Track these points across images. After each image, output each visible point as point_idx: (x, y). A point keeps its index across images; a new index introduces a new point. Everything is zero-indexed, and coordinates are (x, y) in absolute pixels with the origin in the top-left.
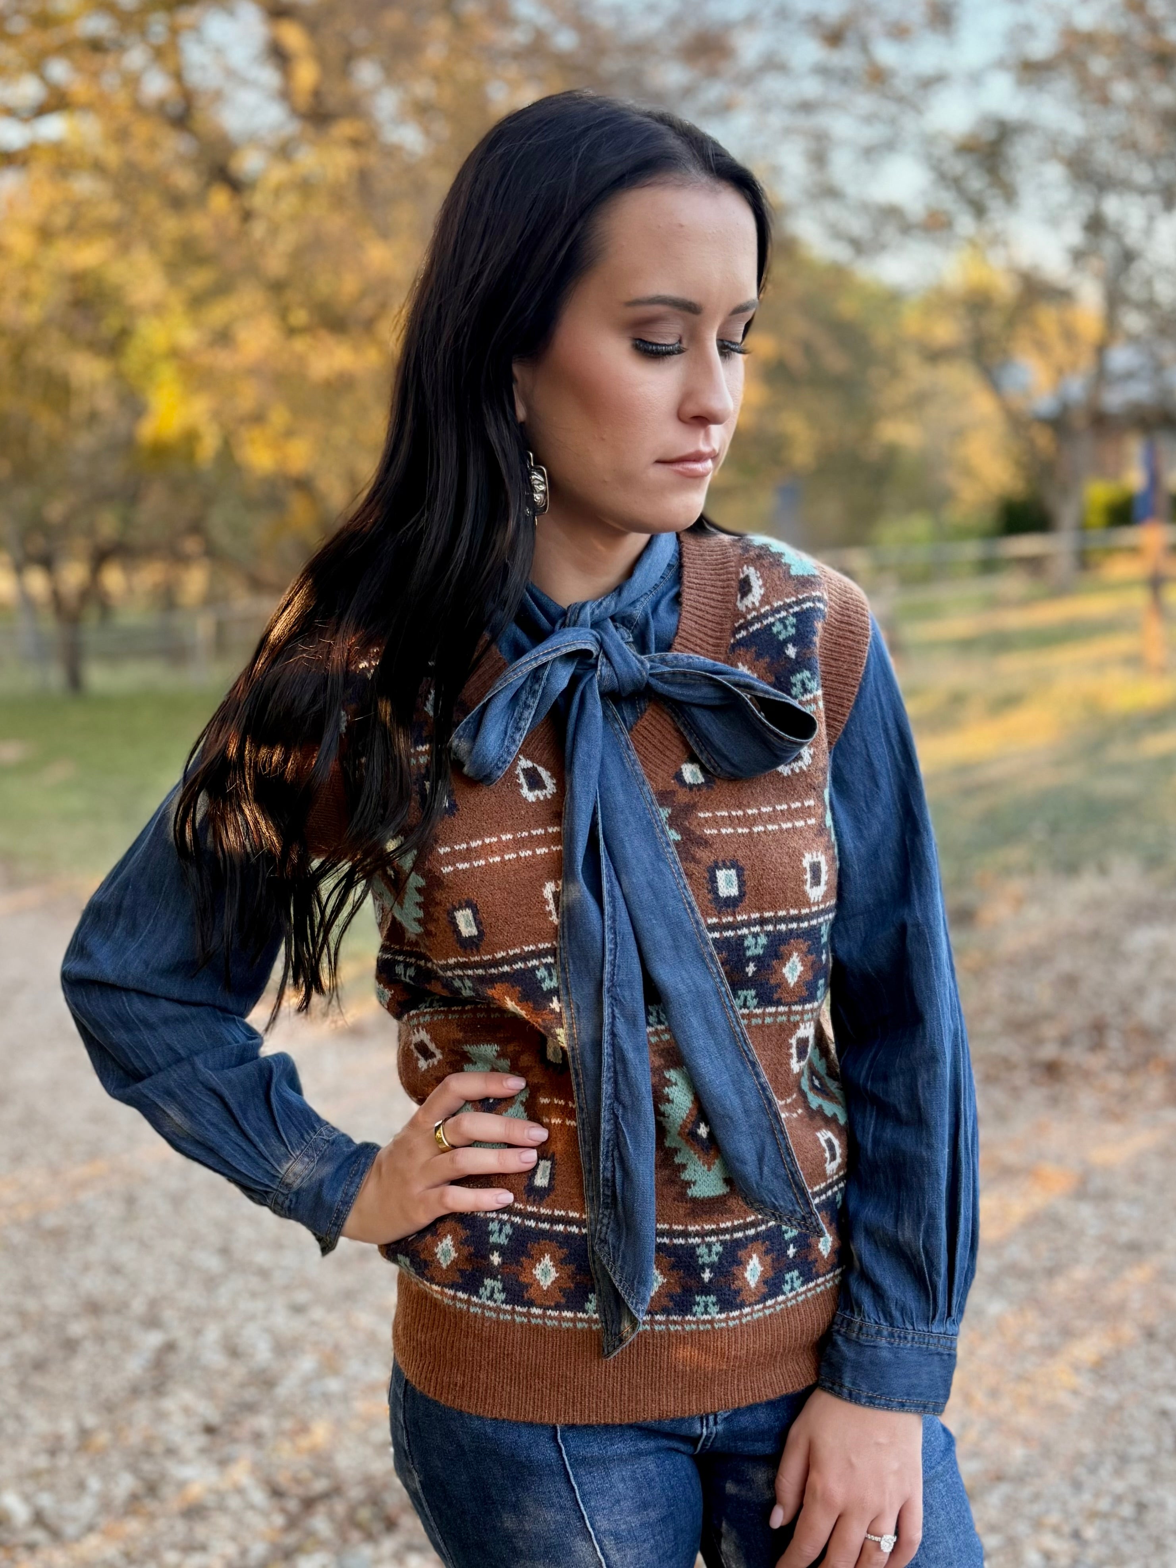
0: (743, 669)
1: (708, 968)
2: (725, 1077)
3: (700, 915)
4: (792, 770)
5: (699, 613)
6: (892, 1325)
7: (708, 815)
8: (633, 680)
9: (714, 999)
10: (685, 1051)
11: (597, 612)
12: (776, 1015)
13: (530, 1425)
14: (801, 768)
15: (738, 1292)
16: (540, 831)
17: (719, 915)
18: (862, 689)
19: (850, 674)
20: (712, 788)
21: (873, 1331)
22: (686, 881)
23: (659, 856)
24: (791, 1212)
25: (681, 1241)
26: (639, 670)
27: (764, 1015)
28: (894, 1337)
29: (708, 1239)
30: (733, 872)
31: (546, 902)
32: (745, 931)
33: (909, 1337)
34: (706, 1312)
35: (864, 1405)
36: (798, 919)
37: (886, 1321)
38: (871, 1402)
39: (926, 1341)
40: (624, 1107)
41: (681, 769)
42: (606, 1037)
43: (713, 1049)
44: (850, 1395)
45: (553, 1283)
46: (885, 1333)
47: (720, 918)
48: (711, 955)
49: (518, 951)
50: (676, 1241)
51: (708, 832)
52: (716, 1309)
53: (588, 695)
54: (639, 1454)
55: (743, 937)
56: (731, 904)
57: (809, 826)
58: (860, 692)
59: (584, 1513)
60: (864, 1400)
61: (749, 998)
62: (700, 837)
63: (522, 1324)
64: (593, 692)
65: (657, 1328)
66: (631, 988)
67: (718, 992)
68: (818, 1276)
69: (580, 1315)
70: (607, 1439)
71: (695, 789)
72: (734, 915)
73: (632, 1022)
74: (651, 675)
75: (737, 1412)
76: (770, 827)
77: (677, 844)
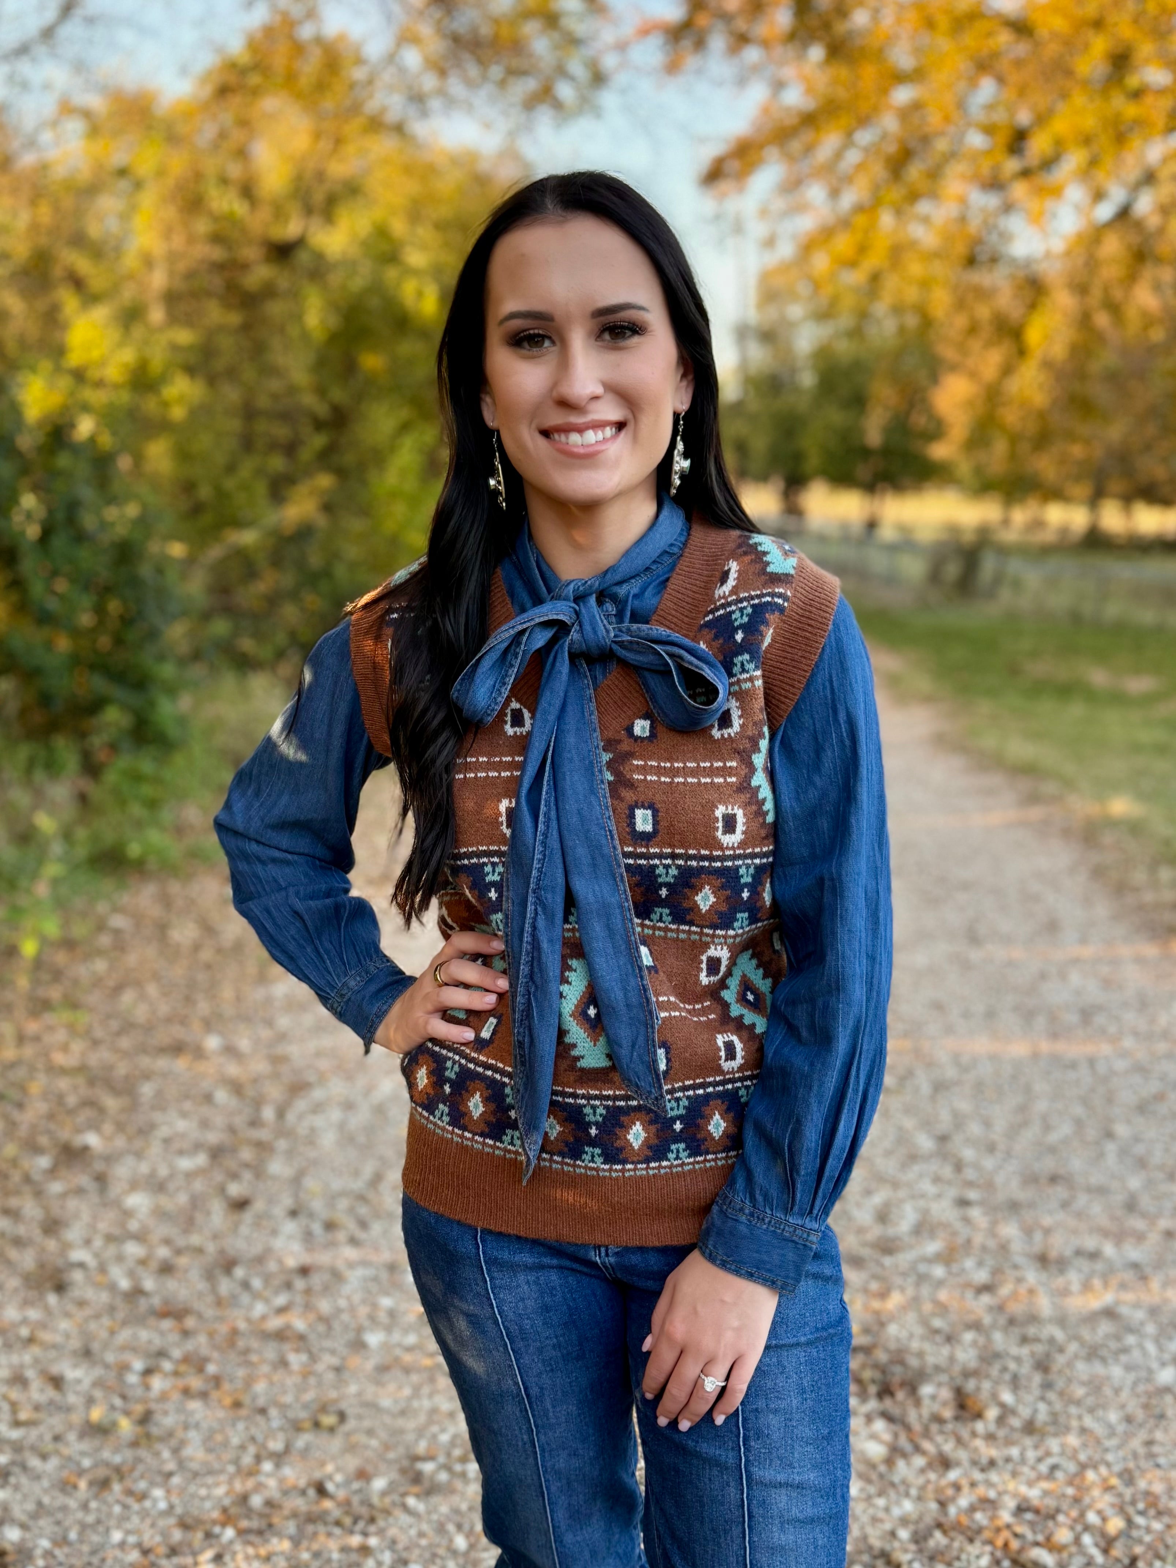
0: (703, 646)
1: (617, 886)
2: (616, 975)
3: (617, 842)
4: (722, 735)
5: (680, 596)
6: (754, 1206)
7: (641, 763)
8: (598, 646)
9: (617, 911)
10: (587, 949)
11: (581, 588)
12: (689, 932)
13: (459, 1222)
14: (729, 734)
15: (621, 1150)
16: (509, 759)
17: (634, 845)
18: (813, 675)
19: (804, 660)
20: (652, 742)
21: (738, 1207)
22: (611, 813)
23: (593, 791)
24: (648, 1092)
25: (571, 1101)
26: (603, 637)
27: (678, 931)
28: (753, 1216)
29: (592, 1102)
30: (649, 812)
31: (500, 814)
32: (657, 862)
33: (767, 1220)
34: (593, 1161)
35: (718, 1266)
36: (711, 858)
37: (751, 1202)
38: (724, 1265)
39: (782, 1227)
40: (536, 987)
41: (633, 723)
42: (527, 927)
43: (610, 951)
44: (710, 1255)
45: (481, 1115)
46: (747, 1211)
47: (635, 848)
48: (622, 877)
49: (475, 849)
50: (567, 1100)
51: (636, 777)
52: (601, 1160)
53: (559, 656)
54: (542, 1267)
55: (656, 866)
56: (646, 838)
57: (728, 784)
58: (812, 676)
59: (494, 1302)
60: (718, 1262)
61: (664, 915)
62: (629, 780)
63: (457, 1143)
64: (563, 652)
65: (554, 1166)
66: (553, 892)
67: (622, 907)
68: (707, 1153)
69: (498, 1144)
70: (518, 1248)
71: (639, 741)
72: (647, 847)
73: (550, 919)
74: (615, 642)
75: (627, 1250)
76: (690, 780)
77: (609, 783)
